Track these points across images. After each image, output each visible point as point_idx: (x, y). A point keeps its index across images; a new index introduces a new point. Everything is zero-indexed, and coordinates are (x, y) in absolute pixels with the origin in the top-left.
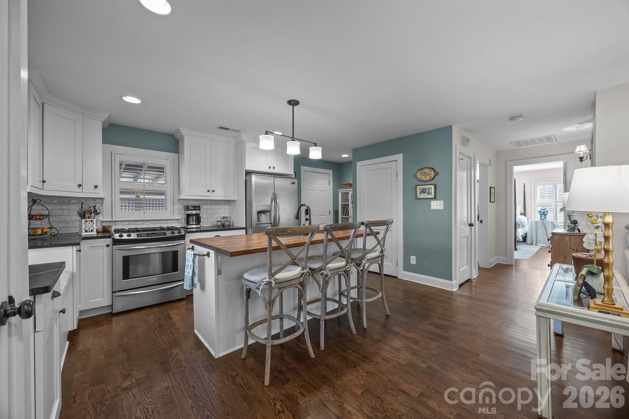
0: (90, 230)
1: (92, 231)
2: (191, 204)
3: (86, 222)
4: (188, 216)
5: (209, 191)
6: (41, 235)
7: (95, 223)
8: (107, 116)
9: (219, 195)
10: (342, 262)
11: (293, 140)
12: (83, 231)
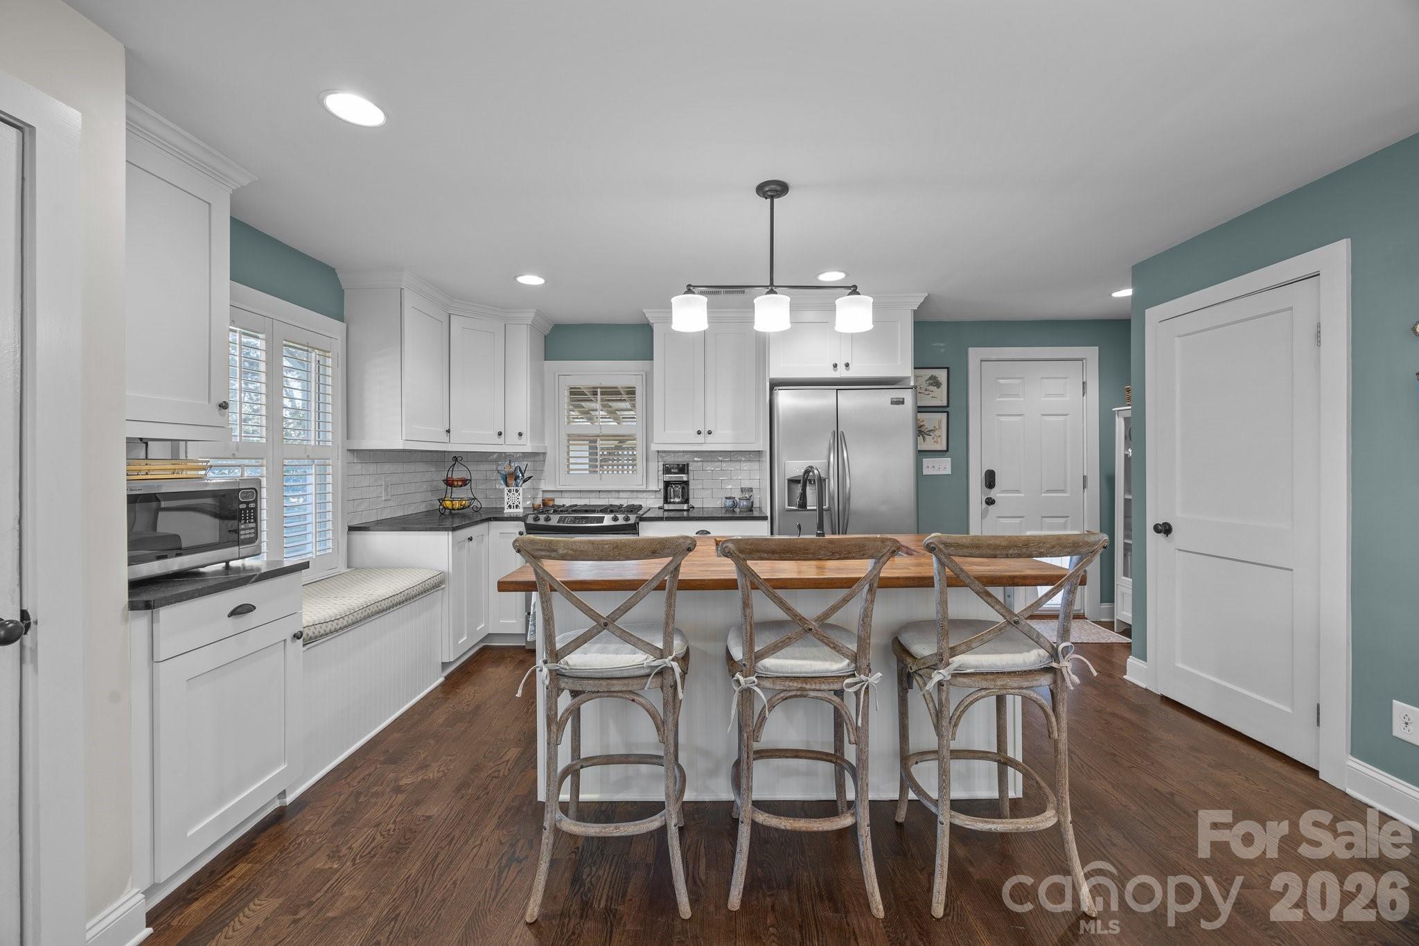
0: (515, 505)
1: (517, 506)
2: (671, 460)
3: (510, 491)
4: (667, 484)
5: (699, 433)
6: (458, 509)
7: (521, 494)
8: (532, 315)
9: (722, 440)
10: (842, 661)
11: (772, 292)
12: (506, 506)
